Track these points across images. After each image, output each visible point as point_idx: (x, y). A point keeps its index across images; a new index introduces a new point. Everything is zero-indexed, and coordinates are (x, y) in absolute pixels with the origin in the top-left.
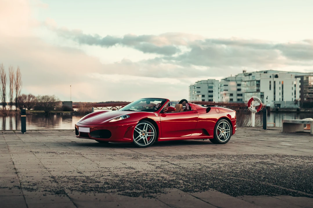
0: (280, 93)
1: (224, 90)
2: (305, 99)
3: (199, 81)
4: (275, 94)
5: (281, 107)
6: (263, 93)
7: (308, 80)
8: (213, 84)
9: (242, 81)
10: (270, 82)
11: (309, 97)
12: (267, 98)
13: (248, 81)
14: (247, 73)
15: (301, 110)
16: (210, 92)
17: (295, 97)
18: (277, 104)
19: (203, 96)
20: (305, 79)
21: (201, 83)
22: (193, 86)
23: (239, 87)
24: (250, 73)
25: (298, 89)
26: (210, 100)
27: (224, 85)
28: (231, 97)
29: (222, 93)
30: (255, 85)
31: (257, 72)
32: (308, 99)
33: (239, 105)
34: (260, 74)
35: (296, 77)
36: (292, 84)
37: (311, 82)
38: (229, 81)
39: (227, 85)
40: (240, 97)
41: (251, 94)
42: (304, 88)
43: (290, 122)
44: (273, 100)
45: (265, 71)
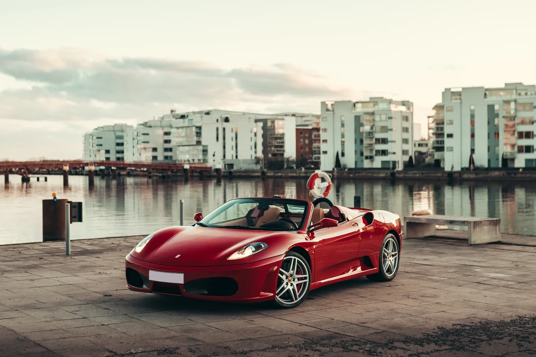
0: (232, 147)
1: (144, 142)
2: (270, 156)
3: (100, 126)
4: (224, 147)
5: (235, 168)
6: (207, 146)
7: (274, 127)
8: (122, 131)
9: (171, 127)
10: (217, 129)
11: (276, 152)
12: (214, 155)
13: (182, 127)
14: (177, 115)
15: (267, 173)
16: (118, 144)
17: (256, 152)
18: (228, 165)
19: (107, 152)
20: (269, 124)
21: (104, 131)
22: (90, 135)
23: (167, 138)
24: (182, 114)
25: (260, 141)
26: (118, 159)
27: (144, 134)
28: (155, 154)
29: (139, 146)
30: (194, 134)
31: (194, 113)
32: (274, 155)
33: (170, 167)
34: (202, 117)
35: (257, 121)
36: (251, 132)
37: (278, 129)
38: (151, 127)
39: (148, 134)
40: (168, 154)
41: (187, 148)
42: (269, 139)
43: (418, 221)
44: (222, 157)
45: (206, 112)
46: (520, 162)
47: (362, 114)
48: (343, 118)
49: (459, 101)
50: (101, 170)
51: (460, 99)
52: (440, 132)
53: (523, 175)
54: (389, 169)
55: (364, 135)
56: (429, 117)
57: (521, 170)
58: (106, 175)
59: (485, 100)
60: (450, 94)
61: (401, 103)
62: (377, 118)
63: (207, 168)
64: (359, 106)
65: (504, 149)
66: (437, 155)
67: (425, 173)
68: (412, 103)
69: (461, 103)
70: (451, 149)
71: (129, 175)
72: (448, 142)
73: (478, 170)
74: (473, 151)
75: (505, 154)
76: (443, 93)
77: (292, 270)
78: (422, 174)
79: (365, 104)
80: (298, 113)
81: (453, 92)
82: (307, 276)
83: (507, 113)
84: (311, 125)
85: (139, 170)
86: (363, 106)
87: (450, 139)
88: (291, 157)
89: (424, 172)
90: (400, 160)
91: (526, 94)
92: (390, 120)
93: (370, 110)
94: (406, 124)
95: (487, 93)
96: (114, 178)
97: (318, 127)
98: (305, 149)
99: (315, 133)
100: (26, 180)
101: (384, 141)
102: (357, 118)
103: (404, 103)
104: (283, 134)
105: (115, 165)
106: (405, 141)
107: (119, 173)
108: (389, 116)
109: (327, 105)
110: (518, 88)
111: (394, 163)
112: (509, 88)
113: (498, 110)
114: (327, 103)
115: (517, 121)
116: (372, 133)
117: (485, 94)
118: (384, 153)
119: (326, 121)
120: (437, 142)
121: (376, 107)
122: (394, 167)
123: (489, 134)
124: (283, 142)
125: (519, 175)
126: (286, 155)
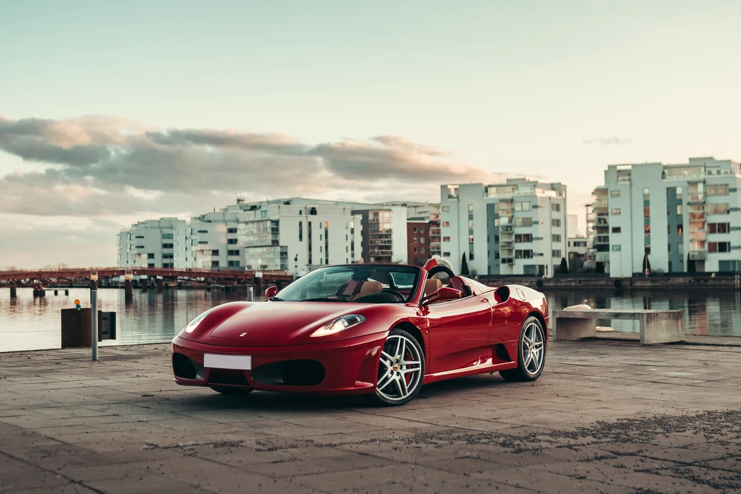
0: (321, 247)
1: (200, 243)
2: (372, 260)
3: (140, 221)
4: (310, 249)
6: (286, 247)
7: (377, 220)
8: (172, 228)
9: (238, 221)
10: (301, 224)
11: (380, 255)
12: (296, 260)
13: (253, 222)
14: (246, 205)
16: (165, 246)
17: (353, 255)
19: (151, 256)
20: (371, 217)
21: (146, 228)
22: (128, 233)
23: (232, 236)
24: (252, 205)
25: (358, 239)
26: (166, 265)
27: (200, 232)
28: (216, 258)
29: (194, 248)
30: (269, 230)
31: (268, 202)
32: (378, 259)
33: (236, 276)
34: (279, 207)
35: (354, 213)
36: (347, 228)
37: (384, 223)
38: (210, 221)
39: (206, 232)
40: (234, 258)
41: (259, 250)
42: (370, 237)
43: (571, 316)
44: (307, 263)
45: (286, 201)
46: (712, 264)
47: (497, 201)
48: (471, 208)
49: (628, 182)
50: (141, 280)
51: (630, 180)
52: (602, 225)
53: (717, 282)
54: (533, 276)
55: (500, 229)
56: (587, 206)
57: (713, 275)
58: (149, 287)
59: (664, 181)
60: (616, 175)
61: (550, 186)
62: (517, 207)
63: (286, 276)
64: (492, 190)
65: (690, 247)
66: (600, 256)
67: (583, 281)
68: (565, 186)
69: (631, 186)
70: (619, 248)
71: (180, 287)
72: (613, 239)
73: (655, 275)
74: (648, 251)
75: (691, 254)
76: (605, 171)
77: (399, 354)
78: (580, 282)
79: (500, 188)
80: (410, 202)
81: (619, 171)
82: (420, 362)
83: (692, 198)
84: (428, 217)
85: (195, 279)
86: (497, 190)
87: (616, 235)
88: (401, 261)
89: (582, 279)
90: (549, 263)
91: (719, 172)
92: (534, 210)
93: (508, 196)
94: (556, 215)
95: (666, 171)
96: (159, 292)
97: (437, 219)
98: (420, 251)
99: (433, 228)
100: (39, 294)
101: (528, 238)
102: (490, 208)
103: (554, 186)
104: (391, 230)
105: (160, 273)
106: (556, 238)
107: (166, 285)
108: (534, 204)
109: (449, 190)
110: (707, 165)
111: (541, 267)
112: (695, 163)
113: (681, 195)
114: (449, 187)
115: (708, 209)
116: (511, 227)
117: (664, 173)
118: (528, 254)
119: (448, 211)
120: (600, 238)
121: (516, 192)
122: (541, 273)
123: (669, 227)
124: (390, 242)
125: (710, 282)
126: (394, 259)
